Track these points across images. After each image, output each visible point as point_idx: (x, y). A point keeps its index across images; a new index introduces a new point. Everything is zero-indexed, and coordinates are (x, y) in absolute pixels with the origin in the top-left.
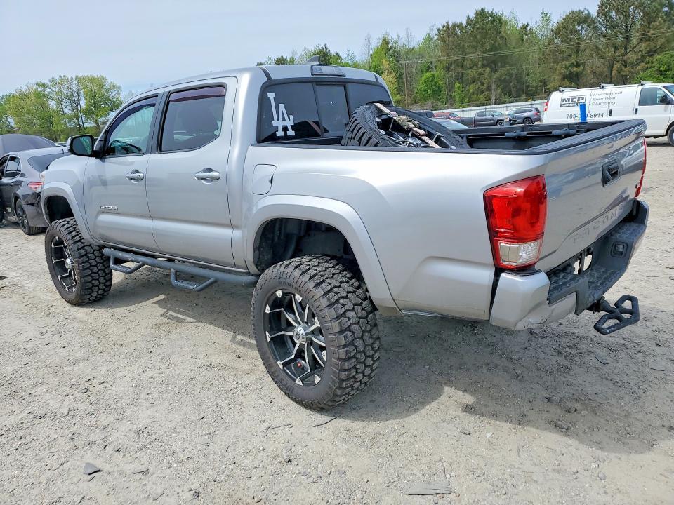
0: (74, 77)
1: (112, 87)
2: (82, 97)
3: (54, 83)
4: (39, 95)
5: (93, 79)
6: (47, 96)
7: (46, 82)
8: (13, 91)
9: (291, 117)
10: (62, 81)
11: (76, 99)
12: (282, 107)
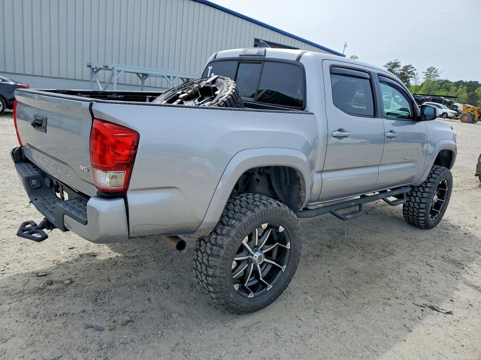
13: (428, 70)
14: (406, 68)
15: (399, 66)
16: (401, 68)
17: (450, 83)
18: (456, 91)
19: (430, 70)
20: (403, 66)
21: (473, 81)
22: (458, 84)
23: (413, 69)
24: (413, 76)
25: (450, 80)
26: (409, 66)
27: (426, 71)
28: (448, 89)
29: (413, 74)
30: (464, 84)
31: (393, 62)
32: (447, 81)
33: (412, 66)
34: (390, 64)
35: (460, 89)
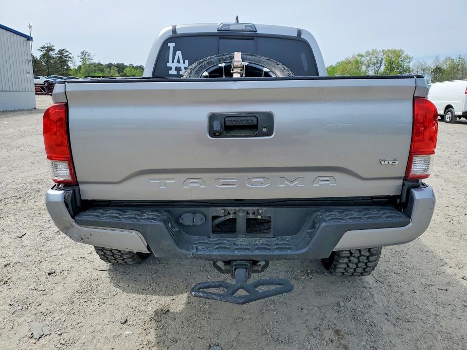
0: (382, 50)
1: (406, 58)
2: (383, 64)
3: (368, 53)
4: (357, 62)
5: (395, 51)
6: (362, 63)
7: (364, 53)
8: (344, 60)
9: (186, 61)
10: (374, 52)
11: (379, 65)
12: (179, 53)
13: (82, 53)
14: (61, 52)
15: (53, 50)
16: (56, 52)
17: (102, 65)
18: (109, 72)
19: (84, 53)
20: (58, 50)
21: (120, 63)
22: (110, 66)
23: (68, 53)
24: (70, 59)
25: (101, 63)
26: (63, 50)
27: (80, 55)
28: (102, 71)
29: (70, 58)
30: (114, 66)
31: (47, 46)
32: (99, 64)
33: (67, 50)
34: (44, 48)
35: (112, 71)
